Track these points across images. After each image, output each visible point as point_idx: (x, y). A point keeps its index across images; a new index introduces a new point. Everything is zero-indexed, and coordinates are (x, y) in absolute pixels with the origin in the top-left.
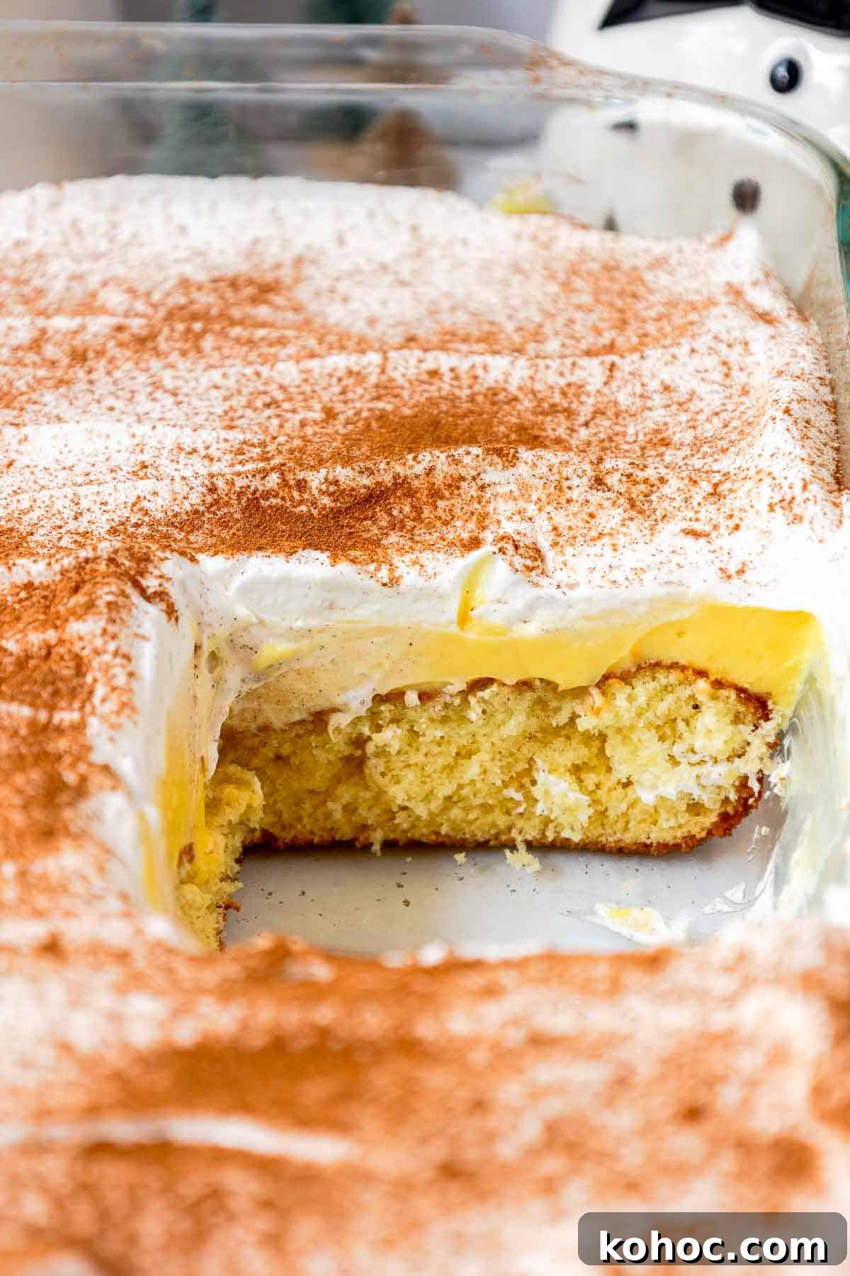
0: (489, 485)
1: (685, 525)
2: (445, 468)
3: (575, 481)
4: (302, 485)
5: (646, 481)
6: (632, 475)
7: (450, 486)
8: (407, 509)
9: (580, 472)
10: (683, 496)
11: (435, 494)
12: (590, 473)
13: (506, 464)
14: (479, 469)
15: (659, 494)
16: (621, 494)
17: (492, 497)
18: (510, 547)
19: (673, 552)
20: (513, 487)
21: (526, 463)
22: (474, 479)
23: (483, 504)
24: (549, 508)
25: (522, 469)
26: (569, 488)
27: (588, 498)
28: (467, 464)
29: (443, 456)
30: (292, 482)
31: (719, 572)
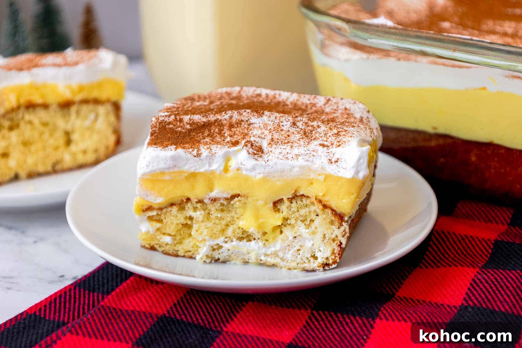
0: (252, 124)
1: (322, 142)
2: (236, 116)
3: (285, 123)
4: (181, 120)
5: (312, 126)
6: (307, 123)
7: (237, 123)
8: (217, 130)
9: (287, 120)
10: (325, 133)
11: (231, 126)
12: (291, 121)
13: (259, 116)
14: (249, 117)
15: (316, 131)
16: (302, 129)
17: (253, 128)
18: (249, 145)
19: (313, 151)
20: (261, 125)
21: (266, 115)
22: (247, 121)
23: (248, 130)
24: (273, 132)
25: (265, 118)
26: (283, 126)
27: (289, 130)
28: (244, 115)
29: (236, 112)
30: (178, 119)
31: (328, 160)
